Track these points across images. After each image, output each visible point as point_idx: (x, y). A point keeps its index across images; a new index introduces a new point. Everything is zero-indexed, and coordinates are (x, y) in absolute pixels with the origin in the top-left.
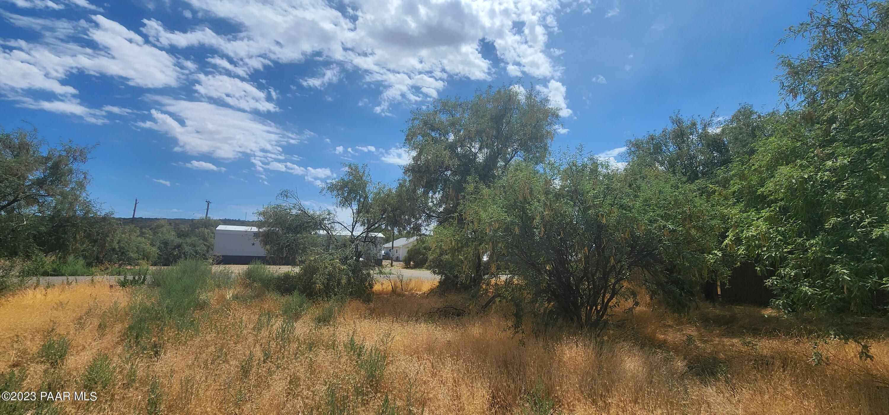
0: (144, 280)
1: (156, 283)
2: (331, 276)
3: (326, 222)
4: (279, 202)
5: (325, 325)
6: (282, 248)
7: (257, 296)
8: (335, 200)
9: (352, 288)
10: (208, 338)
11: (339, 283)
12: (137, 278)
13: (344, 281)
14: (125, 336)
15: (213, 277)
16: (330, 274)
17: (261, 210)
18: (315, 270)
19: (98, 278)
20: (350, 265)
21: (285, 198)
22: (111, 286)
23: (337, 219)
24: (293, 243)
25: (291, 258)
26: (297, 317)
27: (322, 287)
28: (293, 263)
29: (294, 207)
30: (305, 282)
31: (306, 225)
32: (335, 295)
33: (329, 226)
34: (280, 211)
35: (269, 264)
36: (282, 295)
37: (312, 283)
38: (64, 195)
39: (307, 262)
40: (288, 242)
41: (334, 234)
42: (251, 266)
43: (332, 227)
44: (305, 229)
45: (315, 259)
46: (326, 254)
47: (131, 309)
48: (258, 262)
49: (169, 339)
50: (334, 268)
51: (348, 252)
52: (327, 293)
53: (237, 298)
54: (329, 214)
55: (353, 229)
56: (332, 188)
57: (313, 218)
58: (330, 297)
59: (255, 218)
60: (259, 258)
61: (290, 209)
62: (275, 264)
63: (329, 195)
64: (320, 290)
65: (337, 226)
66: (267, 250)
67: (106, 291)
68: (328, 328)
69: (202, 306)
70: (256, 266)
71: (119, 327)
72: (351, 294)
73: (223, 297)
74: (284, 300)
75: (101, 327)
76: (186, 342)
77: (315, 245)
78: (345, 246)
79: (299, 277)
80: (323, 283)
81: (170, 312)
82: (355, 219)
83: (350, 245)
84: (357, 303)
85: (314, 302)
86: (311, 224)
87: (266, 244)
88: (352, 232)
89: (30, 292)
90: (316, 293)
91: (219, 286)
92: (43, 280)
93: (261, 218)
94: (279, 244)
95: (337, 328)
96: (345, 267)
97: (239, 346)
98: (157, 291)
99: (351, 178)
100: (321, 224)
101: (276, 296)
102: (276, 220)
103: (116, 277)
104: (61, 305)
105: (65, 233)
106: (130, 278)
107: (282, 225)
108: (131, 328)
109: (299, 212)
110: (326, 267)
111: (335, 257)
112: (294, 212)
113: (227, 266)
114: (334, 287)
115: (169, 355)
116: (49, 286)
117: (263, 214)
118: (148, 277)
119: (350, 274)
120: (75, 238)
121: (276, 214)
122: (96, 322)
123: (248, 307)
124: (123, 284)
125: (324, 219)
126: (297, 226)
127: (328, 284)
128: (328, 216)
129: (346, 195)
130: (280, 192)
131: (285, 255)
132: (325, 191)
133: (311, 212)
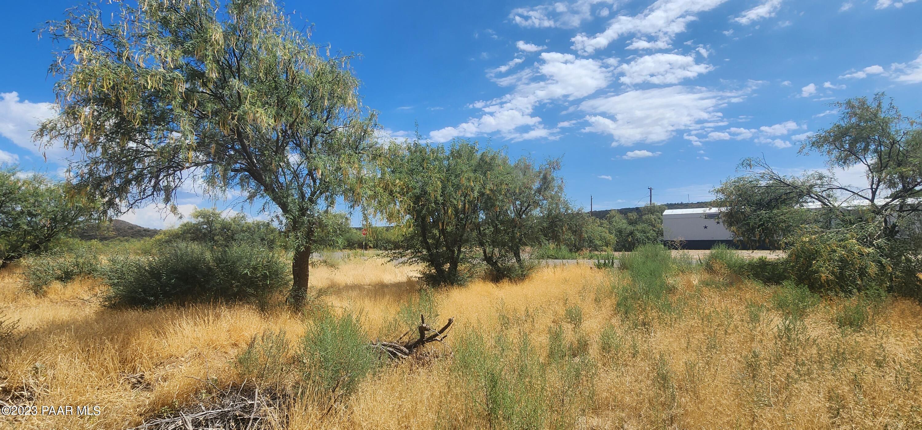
0: (613, 263)
1: (624, 267)
2: (844, 263)
3: (817, 189)
4: (739, 175)
5: (854, 331)
6: (753, 229)
7: (731, 284)
8: (826, 158)
9: (891, 280)
10: (692, 322)
11: (863, 272)
12: (607, 261)
13: (873, 269)
14: (616, 311)
15: (674, 261)
16: (842, 260)
17: (718, 187)
18: (813, 254)
19: (581, 261)
20: (879, 247)
21: (748, 167)
22: (591, 268)
23: (836, 184)
24: (768, 222)
25: (767, 240)
26: (801, 314)
27: (831, 277)
28: (773, 247)
29: (762, 177)
30: (799, 270)
31: (784, 197)
32: (859, 290)
33: (824, 194)
34: (744, 185)
35: (737, 248)
36: (765, 284)
37: (811, 271)
38: (552, 197)
39: (798, 245)
40: (760, 220)
41: (836, 205)
42: (714, 251)
43: (829, 196)
44: (784, 202)
45: (811, 239)
46: (830, 233)
47: (614, 288)
48: (723, 246)
49: (653, 319)
50: (850, 251)
51: (871, 228)
52: (841, 287)
53: (707, 285)
54: (821, 177)
55: (874, 194)
56: (817, 143)
57: (795, 187)
58: (850, 292)
59: (712, 198)
60: (722, 242)
61: (757, 181)
62: (745, 248)
63: (815, 152)
64: (827, 281)
65: (838, 193)
66: (733, 231)
67: (588, 271)
68: (861, 336)
69: (672, 290)
70: (720, 251)
71: (608, 302)
72: (890, 290)
73: (689, 282)
74: (770, 290)
75: (597, 300)
76: (671, 324)
77: (805, 222)
78: (861, 219)
79: (786, 262)
80: (833, 273)
81: (647, 293)
82: (876, 179)
83: (873, 219)
84: (906, 304)
85: (821, 296)
86: (792, 195)
87: (730, 225)
88: (872, 200)
89: (545, 270)
90: (822, 286)
91: (683, 272)
92: (550, 261)
93: (721, 196)
94: (748, 224)
95: (882, 338)
96: (871, 250)
97: (732, 339)
98: (627, 273)
99: (854, 120)
100: (809, 193)
101: (757, 285)
102: (740, 195)
103: (592, 261)
104: (566, 281)
105: (556, 227)
106: (602, 261)
107: (748, 201)
108: (618, 305)
109: (771, 182)
110: (835, 251)
111: (848, 235)
112: (763, 183)
113: (686, 251)
114: (855, 279)
115: (659, 334)
116: (555, 266)
117: (722, 191)
118: (615, 261)
119: (884, 261)
120: (562, 230)
121: (738, 188)
122: (593, 296)
123: (724, 296)
124: (599, 266)
125: (812, 186)
126: (771, 200)
127: (840, 273)
128: (819, 182)
129: (847, 146)
130: (741, 162)
131: (757, 238)
132: (808, 148)
133: (789, 181)
